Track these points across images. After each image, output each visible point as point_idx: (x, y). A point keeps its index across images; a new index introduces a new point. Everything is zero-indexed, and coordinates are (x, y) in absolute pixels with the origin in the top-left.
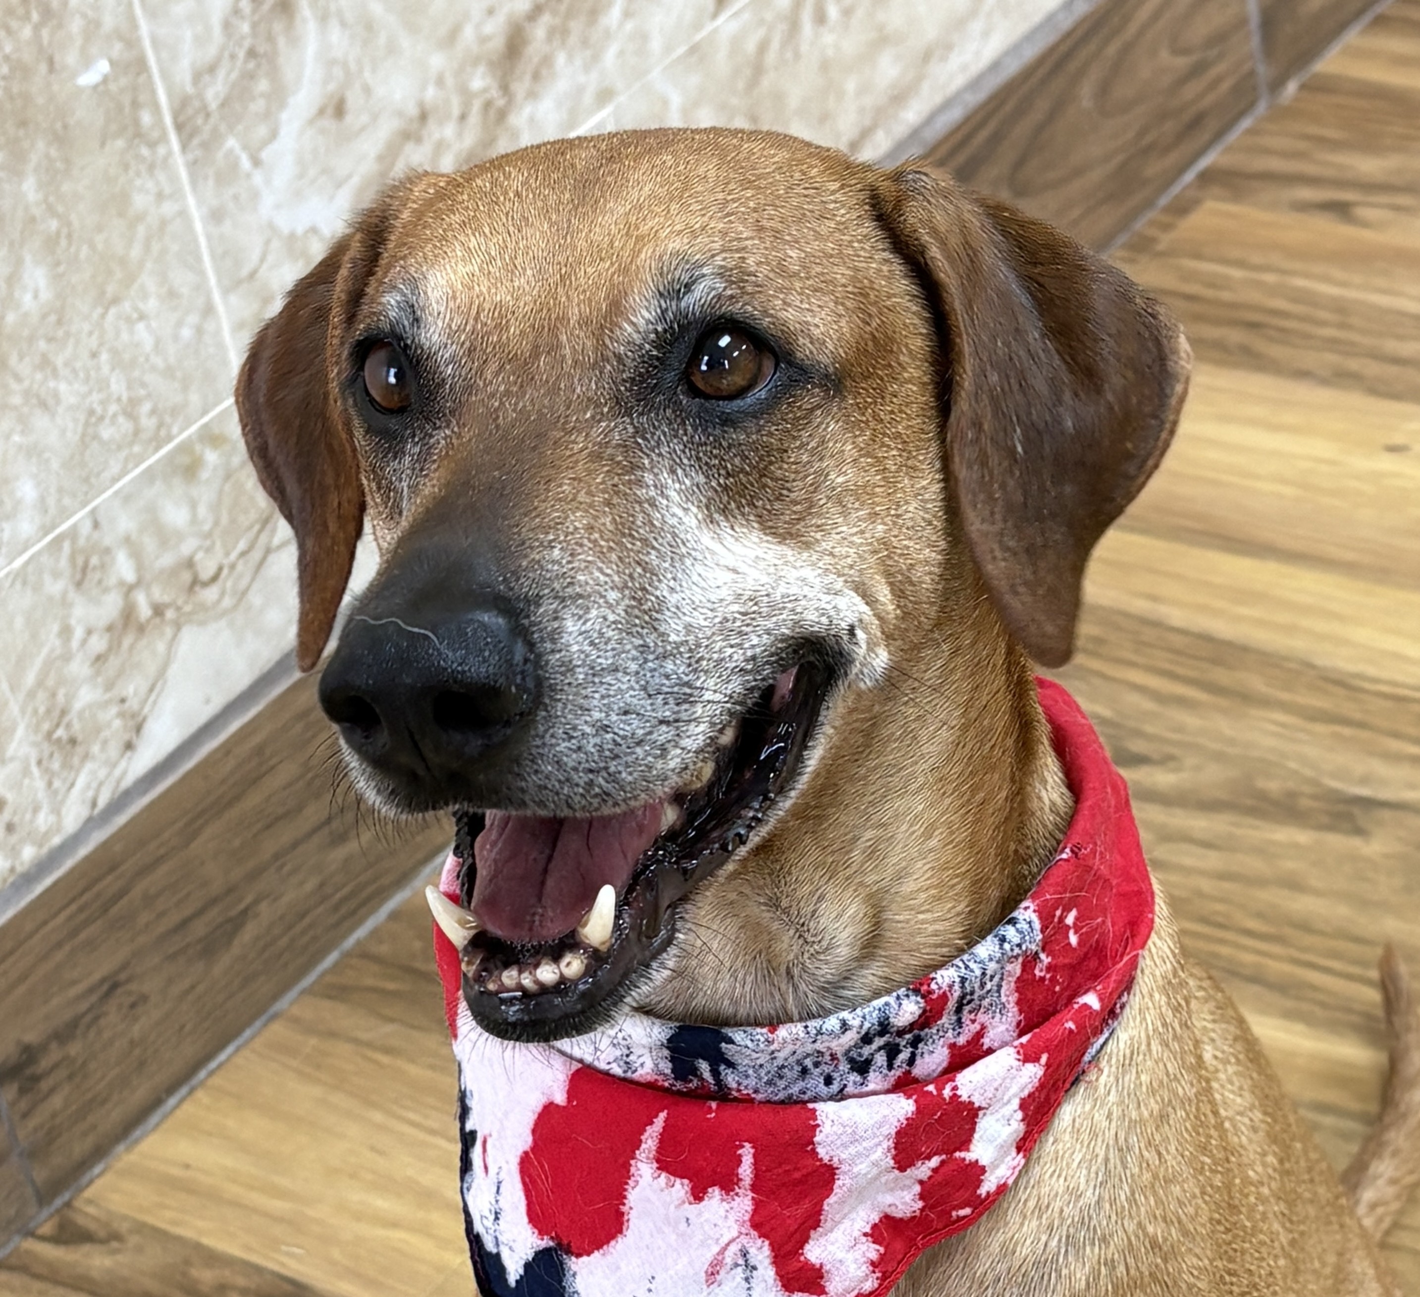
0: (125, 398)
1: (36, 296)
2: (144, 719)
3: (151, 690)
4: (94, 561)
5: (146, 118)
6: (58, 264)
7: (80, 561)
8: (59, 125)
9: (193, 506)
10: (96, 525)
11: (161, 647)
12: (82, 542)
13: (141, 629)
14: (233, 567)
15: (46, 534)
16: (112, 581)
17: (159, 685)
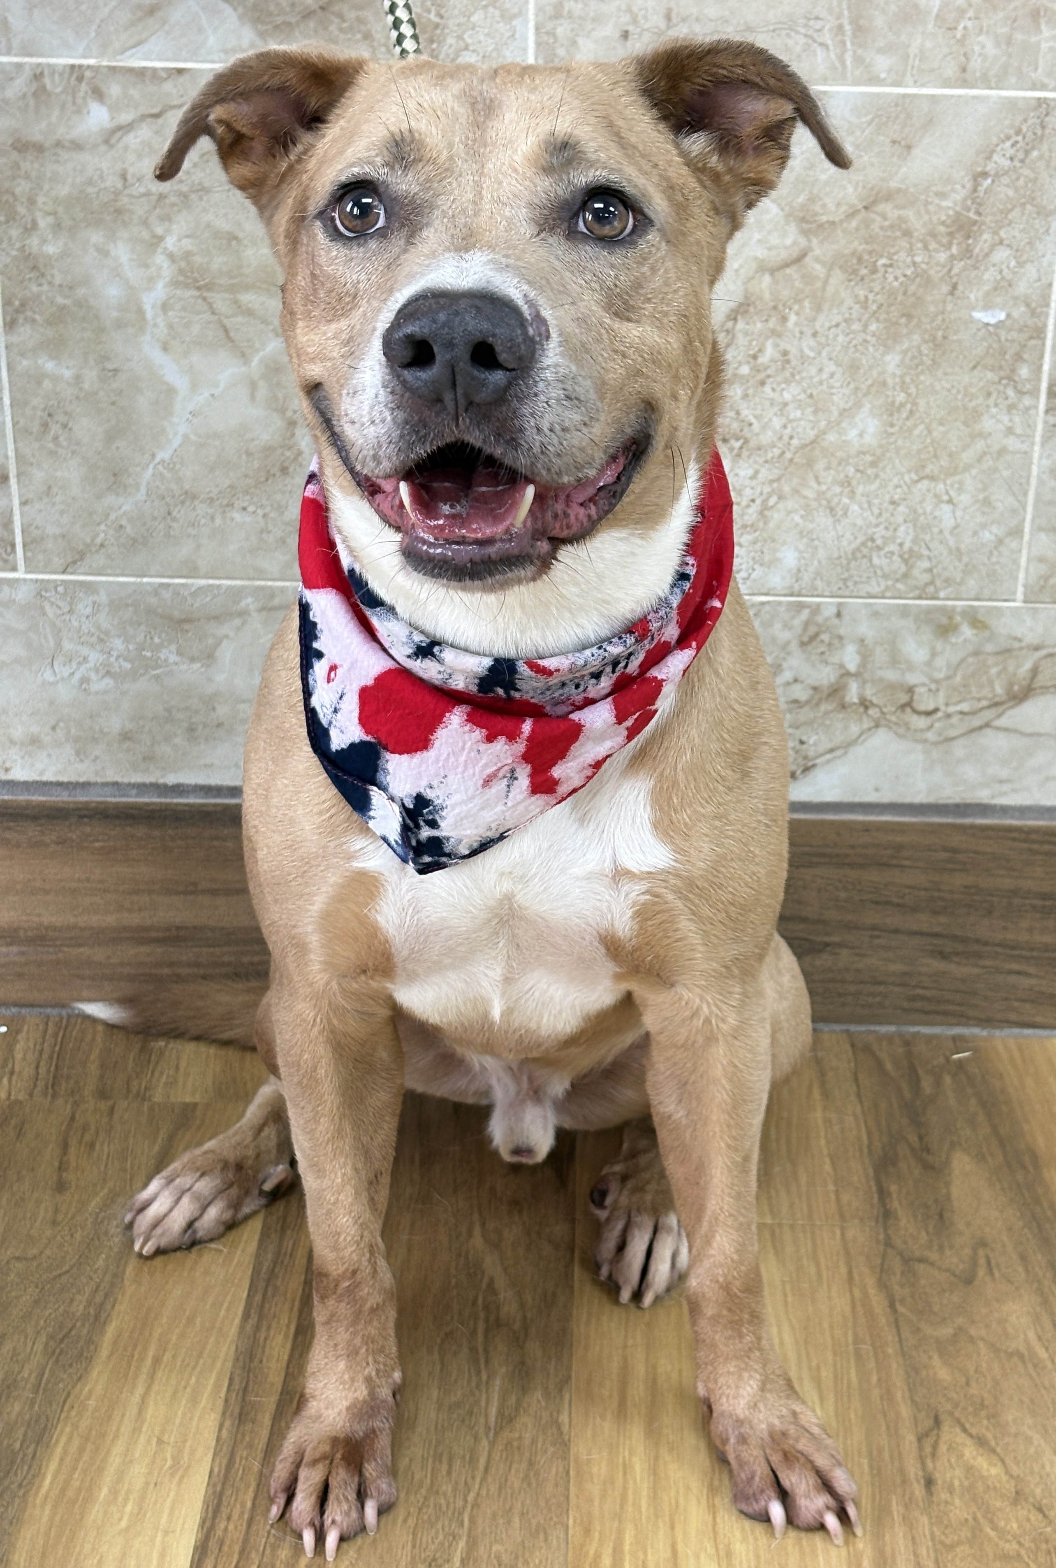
0: (907, 546)
1: (861, 435)
2: (814, 766)
3: (831, 751)
4: (825, 637)
5: (1024, 372)
6: (892, 425)
7: (812, 630)
8: (940, 334)
9: (934, 654)
10: (839, 615)
11: (854, 729)
12: (819, 619)
13: (843, 706)
14: (948, 716)
15: (792, 595)
16: (835, 659)
17: (838, 753)
